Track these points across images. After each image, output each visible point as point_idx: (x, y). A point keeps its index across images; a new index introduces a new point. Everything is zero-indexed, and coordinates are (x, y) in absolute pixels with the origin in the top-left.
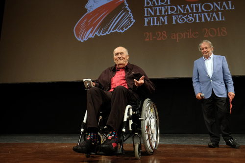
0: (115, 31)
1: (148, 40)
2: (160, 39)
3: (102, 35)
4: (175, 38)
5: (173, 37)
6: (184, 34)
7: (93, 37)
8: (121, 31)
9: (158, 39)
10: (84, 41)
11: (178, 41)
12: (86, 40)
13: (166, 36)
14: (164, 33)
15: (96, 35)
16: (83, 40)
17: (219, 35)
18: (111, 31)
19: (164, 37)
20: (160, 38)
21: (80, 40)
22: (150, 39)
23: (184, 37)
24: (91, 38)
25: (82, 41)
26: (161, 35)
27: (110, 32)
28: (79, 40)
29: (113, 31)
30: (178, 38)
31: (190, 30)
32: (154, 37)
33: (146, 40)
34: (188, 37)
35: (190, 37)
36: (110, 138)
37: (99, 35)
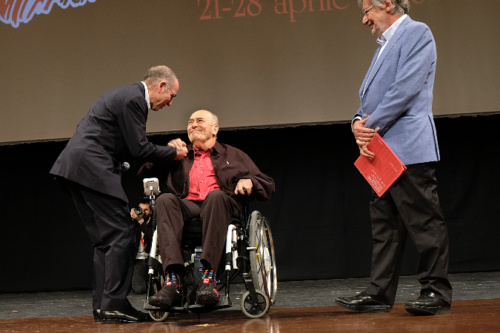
1: (209, 17)
2: (243, 15)
3: (75, 5)
4: (285, 12)
5: (280, 8)
7: (47, 12)
9: (237, 15)
10: (22, 24)
11: (292, 20)
12: (26, 21)
13: (259, 6)
15: (55, 4)
16: (19, 20)
19: (254, 9)
20: (241, 11)
21: (10, 21)
22: (214, 15)
23: (311, 10)
24: (42, 15)
25: (16, 26)
26: (247, 2)
28: (5, 22)
30: (292, 10)
32: (224, 10)
33: (202, 18)
34: (322, 9)
35: (325, 7)
36: (206, 281)
37: (65, 7)
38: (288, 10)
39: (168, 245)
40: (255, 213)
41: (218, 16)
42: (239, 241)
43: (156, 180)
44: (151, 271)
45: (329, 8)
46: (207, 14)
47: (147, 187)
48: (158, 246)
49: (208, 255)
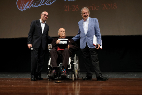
0: (44, 4)
1: (66, 11)
2: (74, 10)
3: (36, 7)
6: (90, 7)
7: (29, 8)
8: (48, 4)
9: (73, 10)
10: (24, 10)
12: (25, 10)
14: (77, 6)
15: (31, 6)
16: (23, 10)
17: (112, 8)
18: (42, 4)
19: (77, 9)
20: (74, 9)
21: (21, 10)
23: (90, 9)
24: (28, 8)
25: (22, 11)
26: (75, 7)
27: (41, 5)
31: (94, 4)
32: (70, 9)
35: (93, 9)
36: (63, 72)
37: (34, 7)
39: (53, 62)
41: (68, 10)
42: (72, 61)
44: (49, 68)
48: (51, 62)
49: (64, 65)
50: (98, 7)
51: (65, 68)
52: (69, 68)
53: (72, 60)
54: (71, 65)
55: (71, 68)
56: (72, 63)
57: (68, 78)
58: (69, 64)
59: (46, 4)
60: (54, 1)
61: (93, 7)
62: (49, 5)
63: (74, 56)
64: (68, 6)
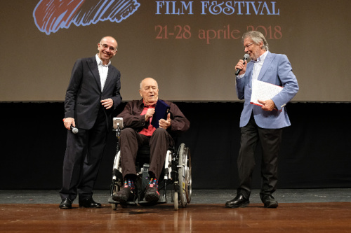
0: (105, 19)
1: (161, 38)
2: (181, 38)
3: (84, 25)
4: (204, 37)
5: (202, 36)
6: (219, 32)
7: (67, 27)
8: (116, 20)
9: (177, 38)
10: (52, 33)
11: (208, 43)
12: (54, 32)
13: (190, 33)
14: (187, 29)
16: (50, 31)
17: (271, 38)
18: (99, 19)
19: (187, 35)
20: (180, 36)
21: (45, 31)
22: (164, 36)
23: (219, 38)
24: (64, 29)
25: (48, 34)
26: (183, 31)
27: (97, 21)
28: (42, 31)
29: (102, 20)
30: (208, 37)
31: (228, 26)
32: (170, 34)
33: (158, 37)
34: (225, 37)
35: (227, 37)
36: (151, 186)
37: (78, 25)
38: (206, 37)
39: (127, 161)
40: (183, 145)
41: (166, 37)
42: (172, 161)
43: (121, 119)
44: (114, 178)
45: (229, 38)
46: (160, 36)
47: (116, 123)
48: (120, 162)
49: (154, 168)
50: (239, 32)
51: (156, 176)
52: (166, 178)
53: (173, 157)
54: (170, 170)
55: (170, 178)
56: (174, 164)
57: (164, 201)
58: (166, 166)
59: (109, 20)
60: (130, 14)
61: (225, 32)
62: (118, 22)
63: (178, 147)
64: (166, 27)
